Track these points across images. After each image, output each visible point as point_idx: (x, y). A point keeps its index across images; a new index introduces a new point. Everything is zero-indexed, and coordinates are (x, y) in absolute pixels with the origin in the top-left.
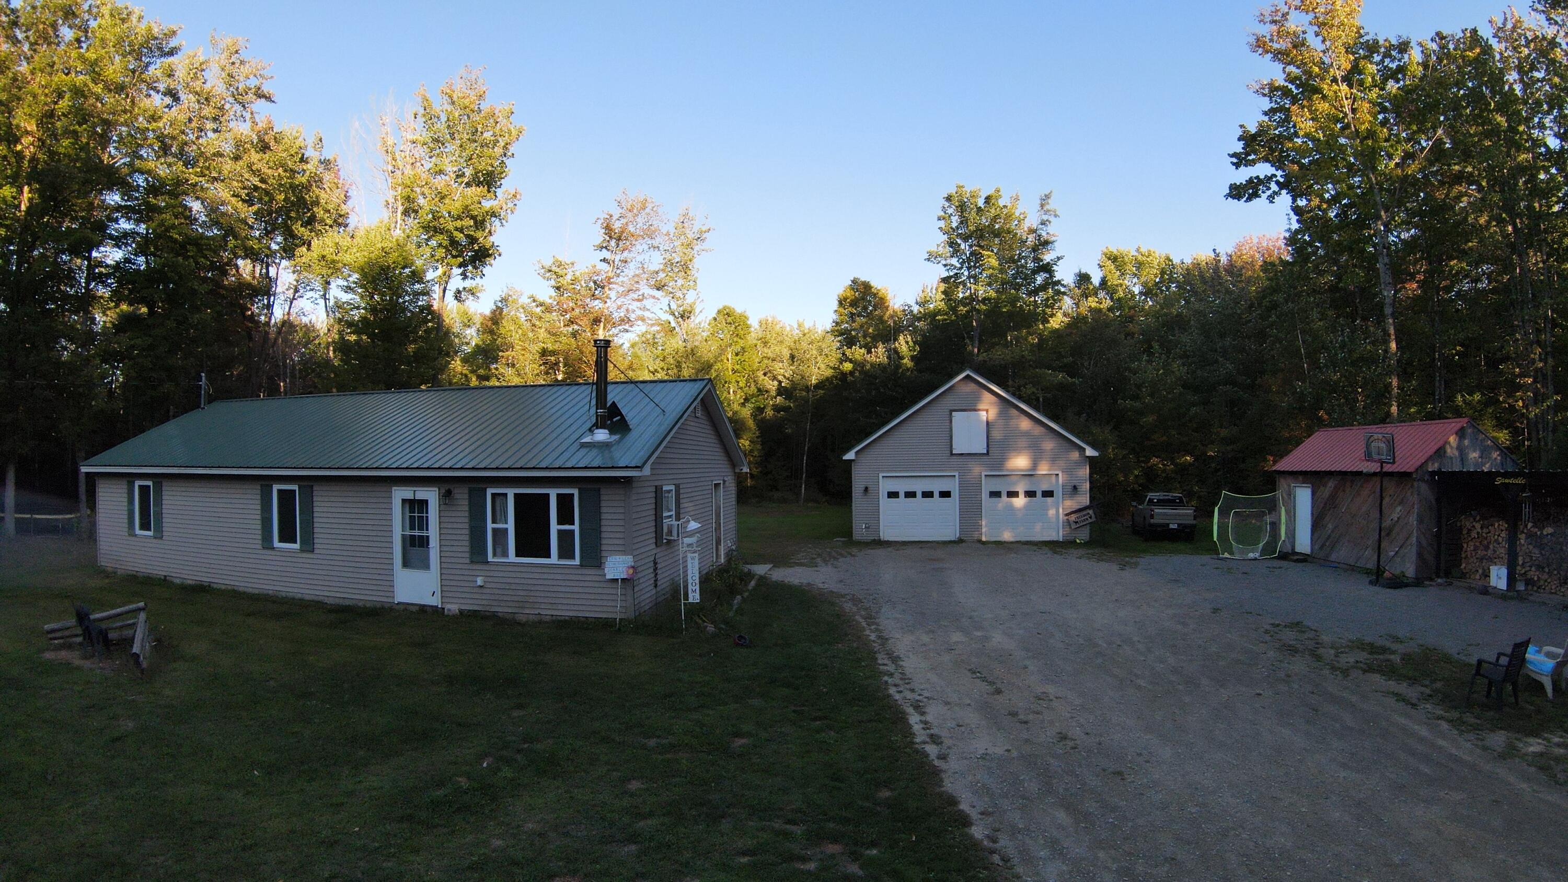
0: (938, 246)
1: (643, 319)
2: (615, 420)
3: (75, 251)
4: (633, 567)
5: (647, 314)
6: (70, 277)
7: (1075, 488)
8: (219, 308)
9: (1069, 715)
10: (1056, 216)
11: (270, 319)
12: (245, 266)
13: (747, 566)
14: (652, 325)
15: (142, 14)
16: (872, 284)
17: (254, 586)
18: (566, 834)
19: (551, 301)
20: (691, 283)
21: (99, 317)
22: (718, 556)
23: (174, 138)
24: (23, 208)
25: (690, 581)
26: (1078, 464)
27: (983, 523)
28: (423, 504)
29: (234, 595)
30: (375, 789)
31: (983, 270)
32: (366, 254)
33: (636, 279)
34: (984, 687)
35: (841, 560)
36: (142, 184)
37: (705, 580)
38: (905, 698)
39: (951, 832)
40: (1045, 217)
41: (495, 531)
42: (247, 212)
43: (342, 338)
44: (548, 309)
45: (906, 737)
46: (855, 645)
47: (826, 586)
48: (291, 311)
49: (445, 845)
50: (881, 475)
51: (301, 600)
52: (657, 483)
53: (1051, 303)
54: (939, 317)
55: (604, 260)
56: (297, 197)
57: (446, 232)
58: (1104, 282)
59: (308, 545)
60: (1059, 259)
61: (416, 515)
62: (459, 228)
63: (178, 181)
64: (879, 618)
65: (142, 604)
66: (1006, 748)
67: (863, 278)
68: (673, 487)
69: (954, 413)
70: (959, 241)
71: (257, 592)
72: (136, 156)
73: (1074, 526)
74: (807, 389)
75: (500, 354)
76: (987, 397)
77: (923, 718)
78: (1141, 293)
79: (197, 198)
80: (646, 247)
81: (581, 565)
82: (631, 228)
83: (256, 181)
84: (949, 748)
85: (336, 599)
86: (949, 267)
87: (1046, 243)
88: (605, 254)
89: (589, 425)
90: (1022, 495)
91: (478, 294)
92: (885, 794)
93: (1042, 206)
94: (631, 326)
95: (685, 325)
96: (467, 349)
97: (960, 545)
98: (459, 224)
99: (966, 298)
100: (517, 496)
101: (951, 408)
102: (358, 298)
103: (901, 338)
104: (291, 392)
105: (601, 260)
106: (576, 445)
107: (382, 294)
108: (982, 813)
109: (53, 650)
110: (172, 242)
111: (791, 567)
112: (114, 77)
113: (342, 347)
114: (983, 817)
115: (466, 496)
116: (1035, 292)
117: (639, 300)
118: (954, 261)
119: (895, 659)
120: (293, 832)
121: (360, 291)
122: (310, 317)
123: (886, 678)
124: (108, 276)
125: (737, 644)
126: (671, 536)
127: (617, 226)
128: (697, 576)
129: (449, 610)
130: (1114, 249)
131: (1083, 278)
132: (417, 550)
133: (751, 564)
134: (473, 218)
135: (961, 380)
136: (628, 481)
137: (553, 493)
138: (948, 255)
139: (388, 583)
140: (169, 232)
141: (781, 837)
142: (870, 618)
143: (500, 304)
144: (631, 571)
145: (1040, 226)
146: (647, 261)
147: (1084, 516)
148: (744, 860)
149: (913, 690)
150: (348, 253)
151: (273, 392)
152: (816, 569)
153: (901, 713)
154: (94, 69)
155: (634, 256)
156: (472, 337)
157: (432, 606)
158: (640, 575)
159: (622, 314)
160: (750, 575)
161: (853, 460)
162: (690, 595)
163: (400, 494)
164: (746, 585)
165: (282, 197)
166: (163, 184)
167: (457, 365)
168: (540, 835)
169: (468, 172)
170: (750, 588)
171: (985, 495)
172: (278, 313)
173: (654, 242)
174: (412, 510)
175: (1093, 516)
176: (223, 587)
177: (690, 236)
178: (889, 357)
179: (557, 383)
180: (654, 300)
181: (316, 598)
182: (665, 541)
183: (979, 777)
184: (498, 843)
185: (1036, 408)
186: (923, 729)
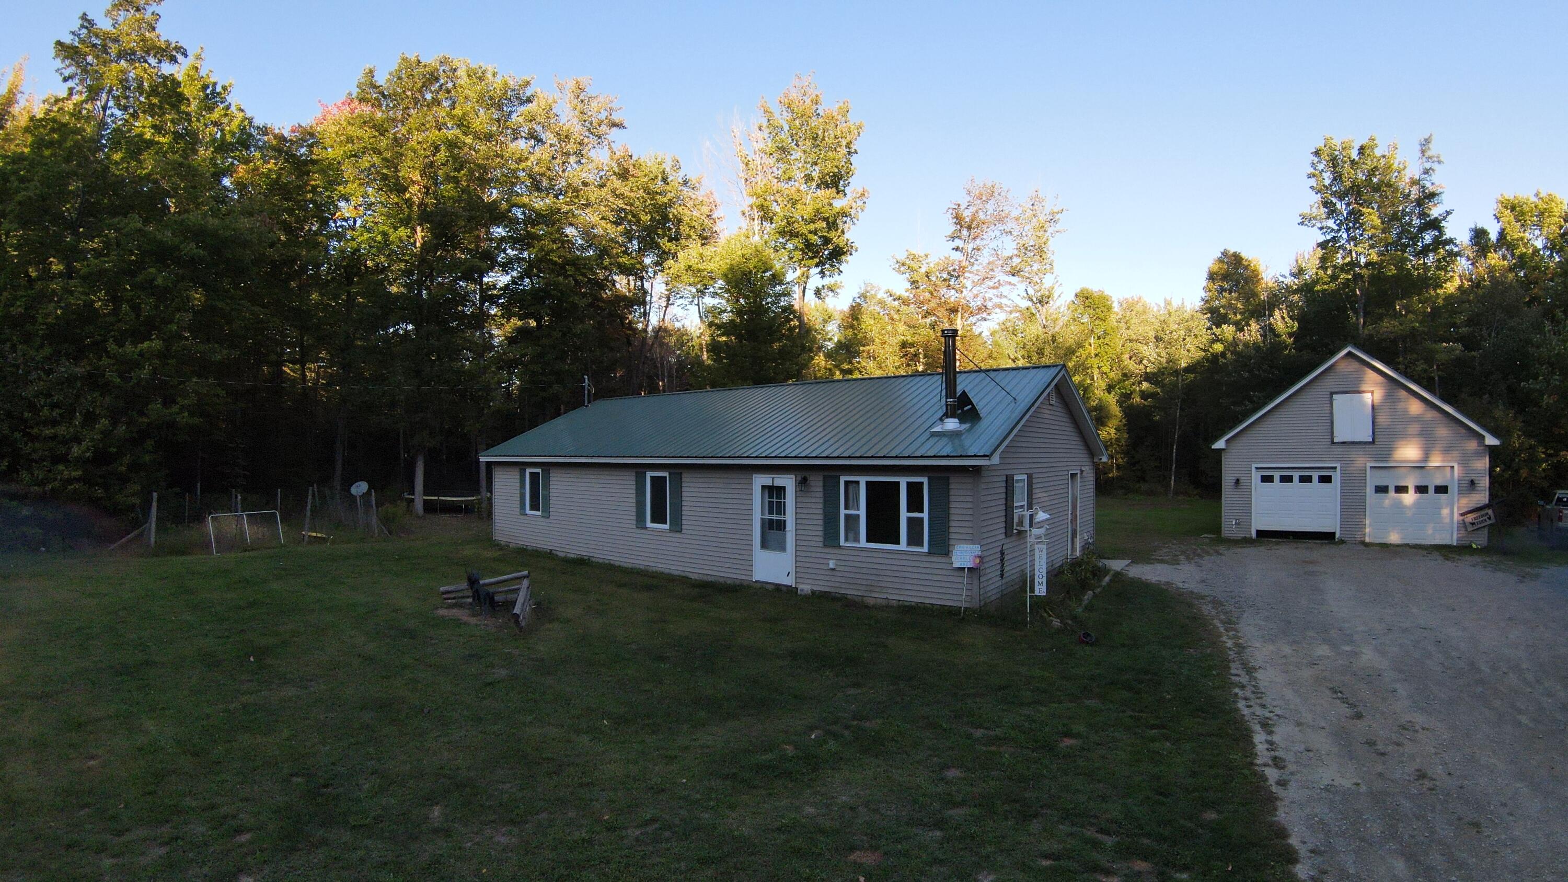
0: (1311, 207)
1: (1000, 306)
2: (965, 409)
3: (467, 277)
4: (980, 557)
5: (1004, 301)
6: (464, 298)
7: (1472, 483)
8: (599, 318)
9: (1433, 751)
10: (1439, 162)
11: (647, 326)
12: (622, 284)
13: (1102, 561)
14: (1011, 312)
15: (496, 70)
16: (1243, 255)
17: (627, 560)
18: (876, 811)
19: (907, 294)
20: (1048, 267)
21: (495, 332)
22: (1073, 549)
23: (543, 175)
24: (418, 245)
25: (1037, 573)
26: (1478, 455)
27: (1367, 522)
28: (781, 490)
29: (610, 568)
30: (709, 747)
31: (1364, 230)
32: (728, 261)
33: (991, 266)
34: (1345, 710)
35: (1206, 558)
36: (520, 217)
37: (1054, 576)
38: (1253, 714)
39: (1273, 867)
40: (1428, 165)
41: (847, 517)
42: (614, 232)
43: (713, 339)
44: (906, 302)
45: (1247, 757)
46: (1209, 651)
47: (1186, 586)
48: (666, 317)
49: (760, 805)
50: (1254, 466)
51: (669, 574)
52: (1008, 473)
53: (1443, 265)
54: (1318, 288)
55: (957, 249)
56: (661, 216)
57: (801, 235)
58: (1502, 234)
59: (677, 526)
60: (1448, 213)
61: (775, 500)
62: (813, 231)
63: (552, 211)
64: (1238, 624)
65: (526, 573)
66: (1355, 781)
67: (1232, 250)
68: (1025, 477)
69: (1335, 396)
70: (1334, 200)
71: (630, 566)
72: (512, 193)
73: (1470, 528)
74: (1176, 373)
75: (861, 348)
76: (1371, 375)
77: (1269, 738)
78: (1545, 247)
79: (571, 224)
80: (997, 233)
81: (930, 553)
82: (981, 216)
83: (620, 204)
84: (1292, 774)
85: (700, 575)
86: (1325, 230)
87: (1432, 195)
88: (958, 243)
89: (940, 413)
90: (1411, 490)
91: (838, 291)
92: (1211, 815)
93: (1423, 152)
94: (989, 314)
95: (1043, 310)
96: (830, 345)
97: (1340, 546)
98: (812, 227)
99: (1347, 265)
100: (868, 483)
101: (1333, 390)
102: (724, 302)
103: (1277, 313)
104: (669, 389)
105: (953, 249)
106: (927, 434)
107: (745, 297)
108: (1312, 851)
109: (446, 608)
110: (552, 264)
111: (1151, 563)
112: (482, 128)
113: (714, 347)
114: (1313, 855)
115: (821, 484)
116: (1425, 251)
117: (993, 288)
118: (1331, 223)
119: (1250, 670)
120: (628, 776)
121: (726, 295)
122: (683, 322)
123: (1237, 690)
124: (499, 297)
125: (1083, 642)
126: (1022, 526)
127: (967, 214)
128: (1044, 567)
129: (802, 590)
130: (1510, 195)
131: (1479, 235)
132: (774, 534)
133: (1109, 559)
134: (826, 219)
135: (1343, 358)
136: (977, 470)
137: (903, 481)
138: (1324, 216)
139: (748, 563)
140: (549, 256)
141: (1089, 846)
142: (1230, 623)
143: (858, 300)
144: (978, 561)
145: (1423, 176)
146: (1000, 247)
147: (1483, 516)
148: (1046, 863)
149: (1263, 706)
150: (712, 261)
151: (653, 390)
152: (1178, 567)
153: (1246, 729)
154: (463, 124)
155: (987, 243)
156: (834, 333)
157: (786, 586)
158: (987, 565)
159: (979, 303)
160: (1106, 571)
161: (1223, 449)
162: (1037, 588)
163: (760, 480)
164: (1100, 580)
165: (649, 217)
166: (538, 214)
167: (820, 360)
168: (851, 808)
169: (815, 175)
170: (1104, 584)
171: (1370, 490)
172: (654, 320)
173: (1006, 228)
174: (771, 496)
175: (1492, 517)
176: (601, 561)
177: (1042, 218)
178: (1264, 336)
179: (917, 374)
180: (1010, 287)
181: (682, 574)
182: (1015, 531)
183: (1317, 810)
184: (810, 810)
185: (1428, 388)
186: (1267, 749)
